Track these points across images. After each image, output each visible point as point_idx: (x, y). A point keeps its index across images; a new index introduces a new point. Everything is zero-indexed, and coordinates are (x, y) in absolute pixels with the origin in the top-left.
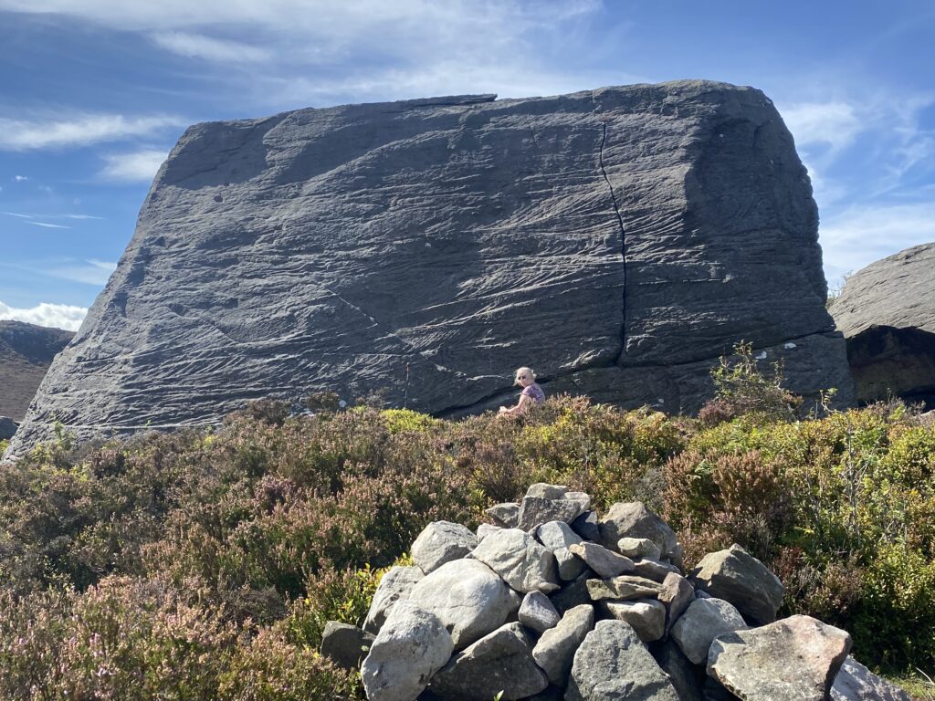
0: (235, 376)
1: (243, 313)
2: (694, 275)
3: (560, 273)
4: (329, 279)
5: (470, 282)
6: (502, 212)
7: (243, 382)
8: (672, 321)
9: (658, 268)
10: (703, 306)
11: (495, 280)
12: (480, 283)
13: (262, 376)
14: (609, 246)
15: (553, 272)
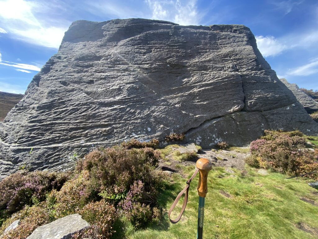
0: (94, 116)
1: (96, 86)
2: (264, 80)
3: (219, 77)
4: (133, 75)
5: (186, 79)
6: (192, 56)
7: (98, 120)
8: (262, 96)
9: (252, 77)
10: (270, 91)
11: (196, 79)
12: (190, 80)
13: (108, 116)
14: (233, 69)
15: (216, 77)
